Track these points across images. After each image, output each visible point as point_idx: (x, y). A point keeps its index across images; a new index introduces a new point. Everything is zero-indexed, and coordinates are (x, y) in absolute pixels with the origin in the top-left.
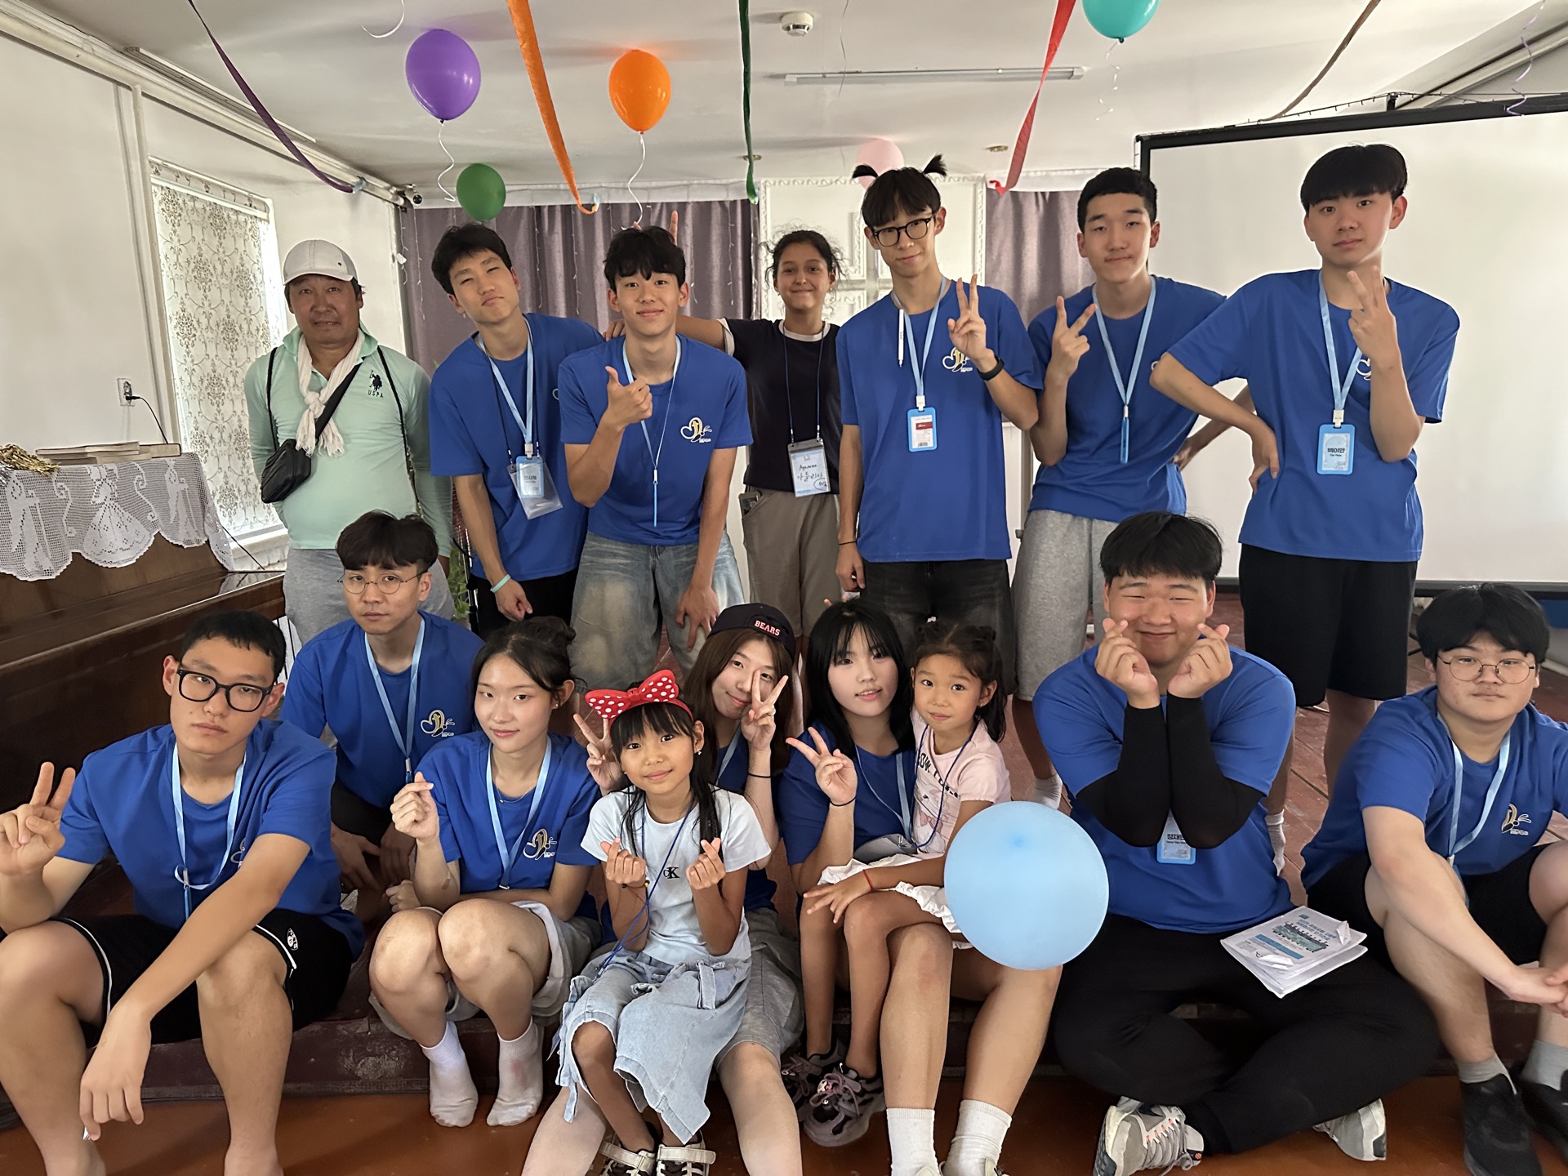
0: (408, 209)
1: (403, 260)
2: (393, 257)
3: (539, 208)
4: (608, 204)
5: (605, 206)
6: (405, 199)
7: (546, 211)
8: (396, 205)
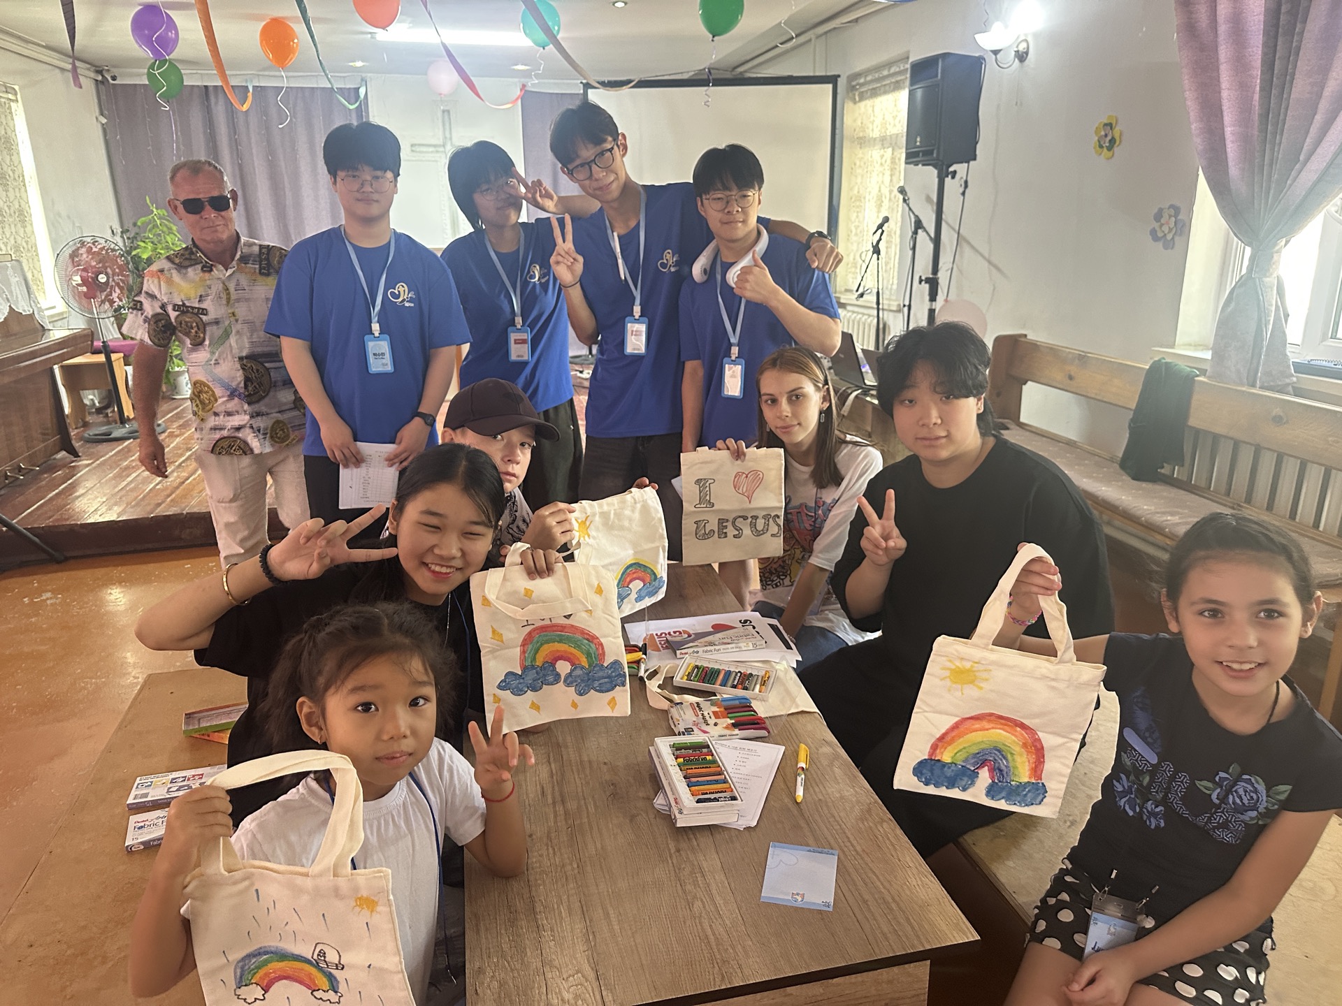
0: (106, 83)
1: (104, 121)
2: (97, 118)
3: (206, 87)
4: (258, 87)
5: (254, 87)
6: (103, 76)
7: (211, 89)
8: (97, 80)
